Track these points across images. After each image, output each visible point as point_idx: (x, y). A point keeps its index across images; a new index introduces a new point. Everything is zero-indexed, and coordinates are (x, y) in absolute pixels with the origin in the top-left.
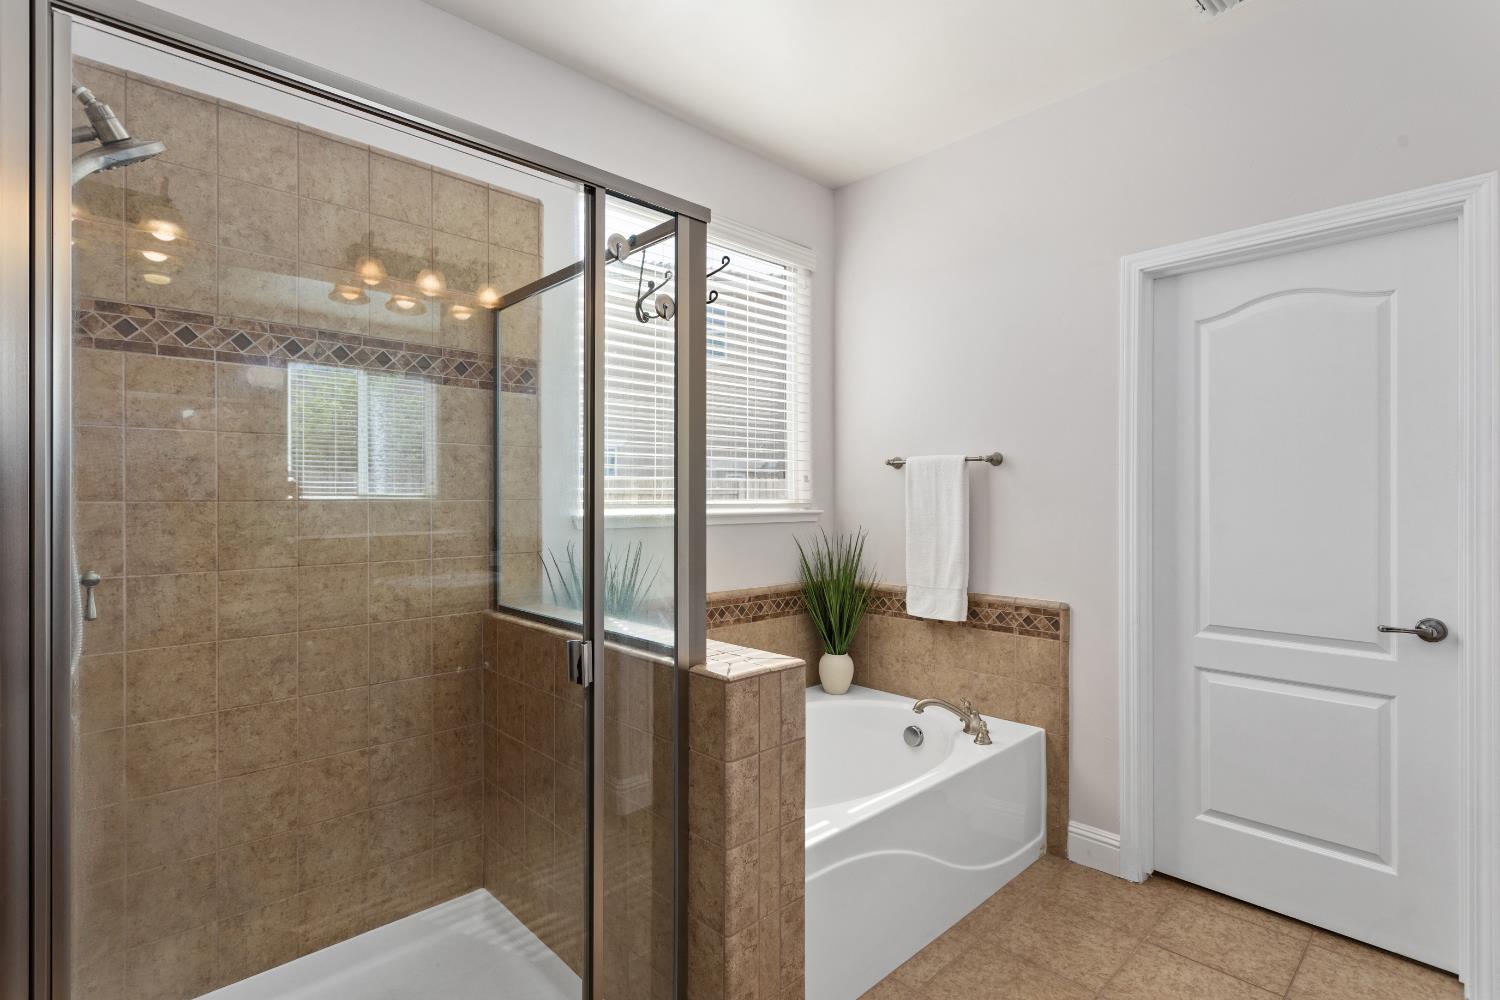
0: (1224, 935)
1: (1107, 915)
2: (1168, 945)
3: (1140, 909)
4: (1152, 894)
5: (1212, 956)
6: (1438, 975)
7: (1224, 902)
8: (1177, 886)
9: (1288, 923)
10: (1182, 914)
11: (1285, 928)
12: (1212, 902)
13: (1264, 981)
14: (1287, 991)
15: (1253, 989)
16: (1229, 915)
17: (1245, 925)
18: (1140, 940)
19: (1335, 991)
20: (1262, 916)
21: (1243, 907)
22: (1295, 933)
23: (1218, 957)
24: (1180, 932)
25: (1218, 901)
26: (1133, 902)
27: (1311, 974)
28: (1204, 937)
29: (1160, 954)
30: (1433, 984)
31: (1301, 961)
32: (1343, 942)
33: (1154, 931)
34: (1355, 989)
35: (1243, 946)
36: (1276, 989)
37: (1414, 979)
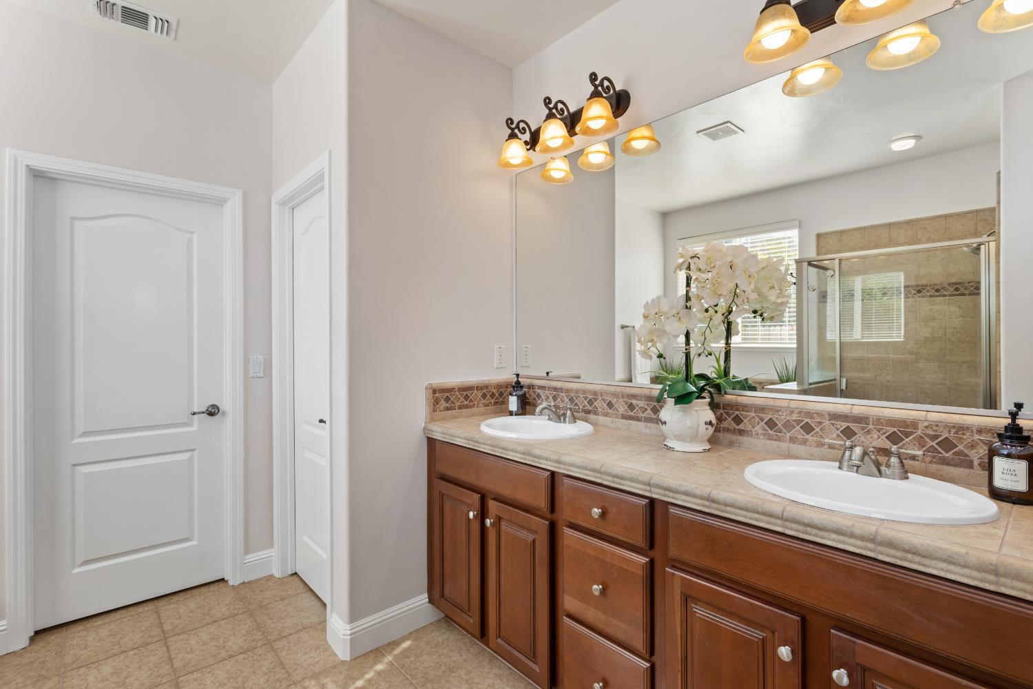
0: (110, 635)
1: (19, 680)
2: (80, 664)
3: (42, 660)
4: (43, 647)
5: (113, 649)
6: (215, 584)
7: (95, 620)
8: (55, 631)
9: (139, 606)
10: (75, 642)
11: (140, 609)
12: (88, 624)
13: (150, 639)
14: (164, 635)
15: (148, 647)
16: (104, 624)
17: (118, 622)
18: (58, 675)
19: (184, 619)
20: (123, 612)
21: (109, 615)
22: (146, 609)
23: (116, 647)
24: (82, 652)
25: (91, 621)
26: (32, 660)
27: (168, 621)
28: (99, 644)
29: (79, 672)
30: (216, 588)
31: (159, 618)
32: (171, 597)
33: (64, 664)
34: (191, 612)
35: (125, 632)
36: (158, 638)
37: (209, 592)
